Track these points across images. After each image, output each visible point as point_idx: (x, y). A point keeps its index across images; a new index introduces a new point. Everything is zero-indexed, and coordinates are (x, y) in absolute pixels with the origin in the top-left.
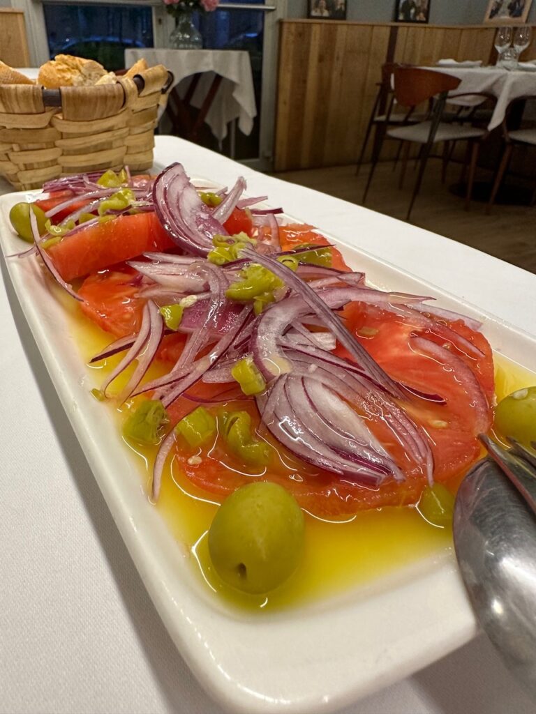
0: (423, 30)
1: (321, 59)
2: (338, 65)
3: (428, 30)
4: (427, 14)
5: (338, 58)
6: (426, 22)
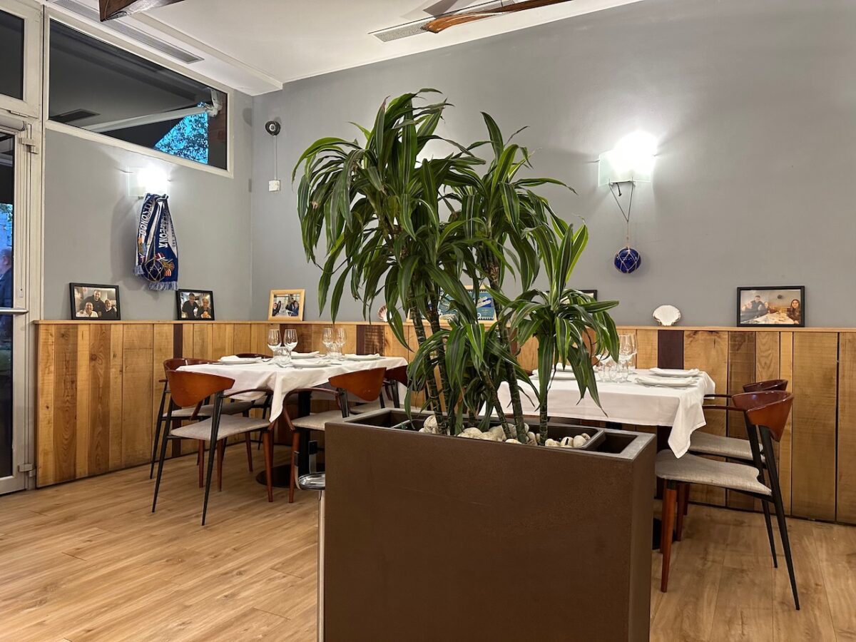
0: (210, 326)
1: (93, 358)
2: (116, 363)
3: (215, 325)
5: (115, 356)
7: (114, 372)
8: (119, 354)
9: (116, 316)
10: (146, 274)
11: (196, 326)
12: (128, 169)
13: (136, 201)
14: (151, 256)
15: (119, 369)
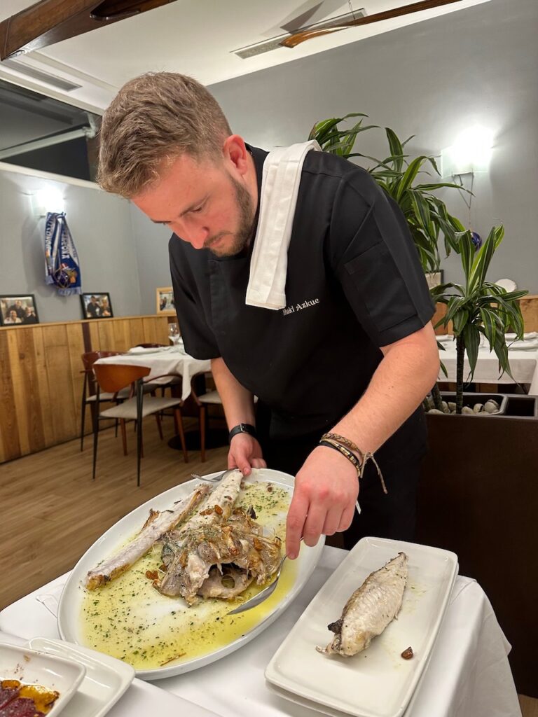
0: (110, 322)
1: (22, 357)
2: (40, 359)
3: (114, 322)
4: (110, 310)
5: (38, 354)
6: (112, 316)
7: (39, 367)
8: (42, 352)
9: (35, 320)
10: (55, 283)
11: (100, 323)
12: (29, 192)
13: (39, 219)
14: (57, 266)
15: (43, 365)
